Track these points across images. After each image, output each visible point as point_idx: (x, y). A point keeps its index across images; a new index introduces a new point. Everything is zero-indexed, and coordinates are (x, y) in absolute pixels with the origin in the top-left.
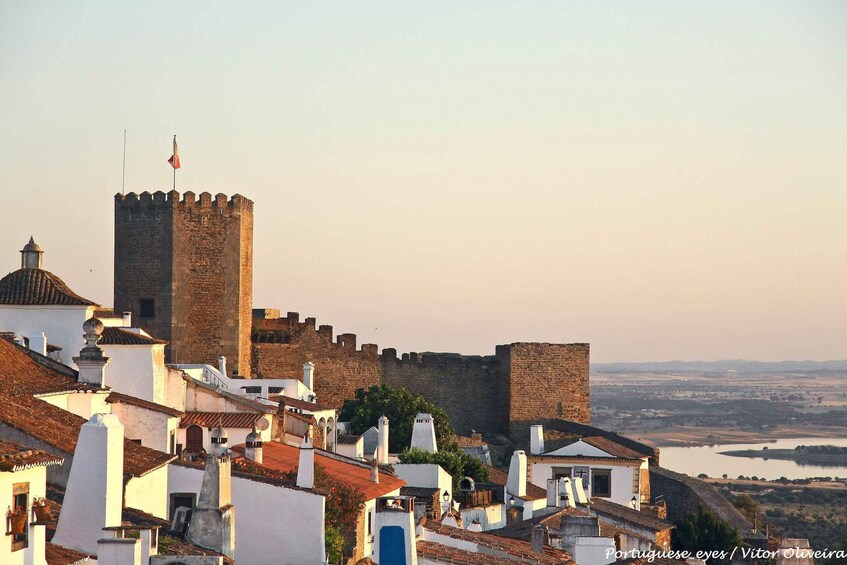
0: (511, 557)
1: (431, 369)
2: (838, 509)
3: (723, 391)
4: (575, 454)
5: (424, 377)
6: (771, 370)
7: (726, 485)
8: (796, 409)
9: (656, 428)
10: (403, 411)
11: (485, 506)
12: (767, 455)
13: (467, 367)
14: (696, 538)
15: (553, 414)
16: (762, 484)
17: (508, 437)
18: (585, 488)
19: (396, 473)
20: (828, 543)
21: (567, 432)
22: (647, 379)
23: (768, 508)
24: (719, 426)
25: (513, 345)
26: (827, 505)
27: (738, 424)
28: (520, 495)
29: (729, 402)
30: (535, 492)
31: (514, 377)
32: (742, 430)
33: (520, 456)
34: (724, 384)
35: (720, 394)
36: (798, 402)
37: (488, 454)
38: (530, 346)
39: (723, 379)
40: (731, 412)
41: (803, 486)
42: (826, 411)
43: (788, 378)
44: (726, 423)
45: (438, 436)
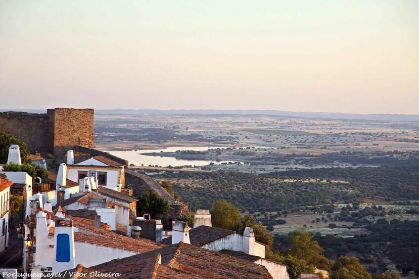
0: (95, 234)
1: (14, 120)
2: (195, 181)
3: (142, 124)
4: (90, 165)
5: (10, 124)
6: (164, 114)
7: (143, 169)
8: (176, 133)
9: (110, 142)
10: (4, 143)
11: (47, 191)
12: (162, 155)
13: (32, 120)
14: (148, 205)
15: (76, 143)
16: (160, 169)
17: (53, 154)
18: (95, 181)
19: (7, 178)
20: (191, 197)
21: (83, 152)
22: (106, 118)
23: (163, 180)
24: (140, 141)
25: (56, 109)
26: (190, 179)
27: (149, 140)
28: (63, 185)
29: (144, 129)
30: (70, 184)
31: (56, 125)
32: (151, 143)
33: (63, 166)
34: (142, 120)
35: (141, 126)
36: (177, 130)
37: (45, 164)
38: (64, 110)
39: (141, 118)
40: (145, 134)
41: (179, 170)
42: (190, 134)
43: (172, 118)
44: (143, 139)
45: (21, 156)
